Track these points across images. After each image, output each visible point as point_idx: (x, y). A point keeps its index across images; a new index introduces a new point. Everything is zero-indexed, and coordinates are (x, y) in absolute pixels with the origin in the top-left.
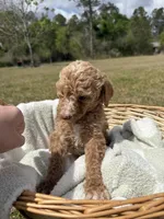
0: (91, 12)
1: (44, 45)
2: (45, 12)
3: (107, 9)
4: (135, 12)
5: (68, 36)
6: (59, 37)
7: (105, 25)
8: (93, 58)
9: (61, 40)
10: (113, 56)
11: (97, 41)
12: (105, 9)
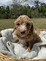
0: (38, 5)
2: (25, 5)
3: (43, 4)
5: (31, 12)
6: (28, 12)
7: (42, 9)
10: (43, 18)
11: (39, 13)
12: (42, 4)
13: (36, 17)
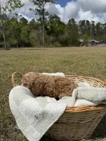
0: (44, 18)
1: (13, 36)
2: (15, 16)
3: (54, 18)
4: (70, 21)
5: (29, 32)
6: (23, 32)
7: (52, 27)
8: (44, 47)
9: (24, 34)
10: (57, 46)
11: (47, 36)
12: (52, 18)
13: (41, 44)
